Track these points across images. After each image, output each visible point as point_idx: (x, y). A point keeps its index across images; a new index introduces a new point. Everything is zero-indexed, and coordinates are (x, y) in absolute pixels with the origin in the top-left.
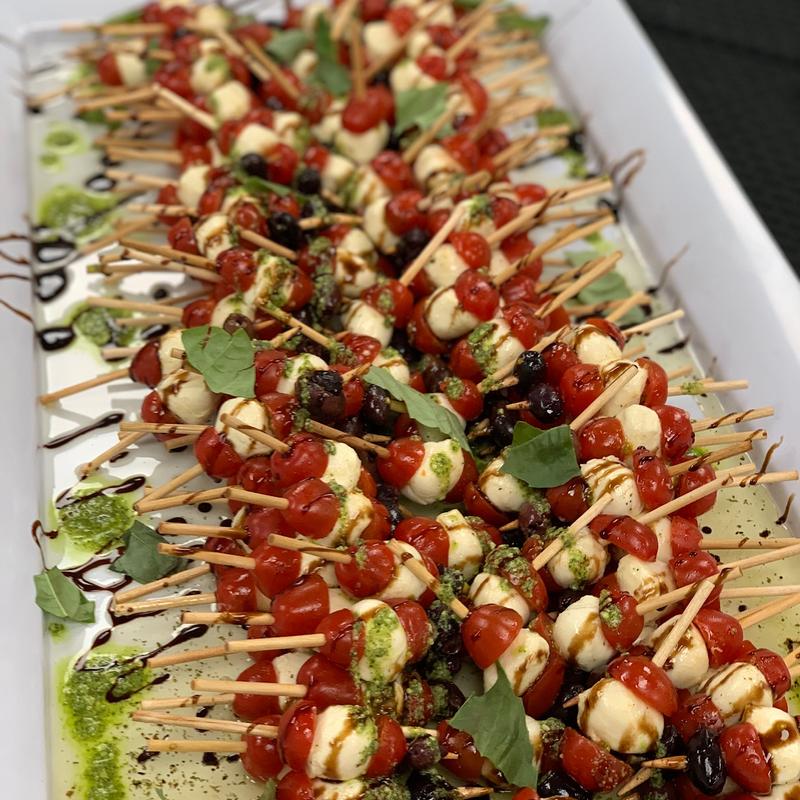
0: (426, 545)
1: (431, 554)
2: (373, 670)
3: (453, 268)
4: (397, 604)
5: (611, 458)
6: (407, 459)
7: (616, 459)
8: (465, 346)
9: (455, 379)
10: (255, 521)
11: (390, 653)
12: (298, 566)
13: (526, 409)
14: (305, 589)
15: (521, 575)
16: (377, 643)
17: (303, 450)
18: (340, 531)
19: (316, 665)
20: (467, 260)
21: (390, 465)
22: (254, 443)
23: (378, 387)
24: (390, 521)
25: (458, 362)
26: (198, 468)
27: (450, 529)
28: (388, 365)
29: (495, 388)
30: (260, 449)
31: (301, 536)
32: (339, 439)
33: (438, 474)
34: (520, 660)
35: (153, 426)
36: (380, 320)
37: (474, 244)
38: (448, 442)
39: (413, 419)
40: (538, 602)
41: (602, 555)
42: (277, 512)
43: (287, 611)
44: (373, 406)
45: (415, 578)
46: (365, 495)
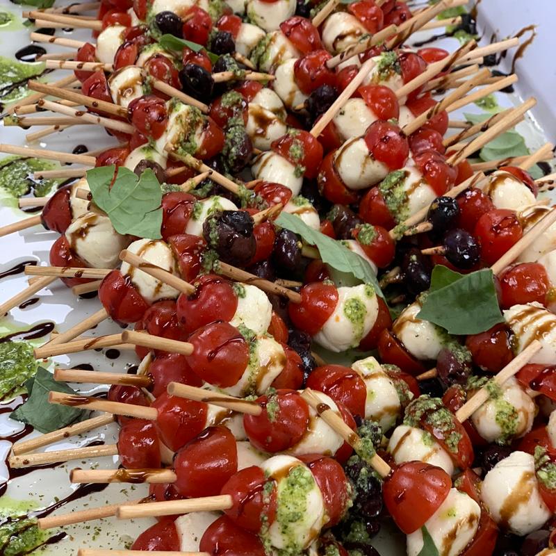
0: (341, 393)
1: (347, 404)
2: (285, 537)
3: (363, 120)
4: (311, 461)
5: (535, 304)
6: (320, 304)
7: (541, 306)
8: (376, 193)
9: (368, 225)
10: (160, 368)
11: (305, 518)
12: (203, 417)
13: (442, 255)
14: (211, 443)
15: (446, 428)
16: (290, 505)
17: (210, 293)
18: (250, 379)
19: (221, 530)
20: (376, 112)
21: (303, 310)
22: (160, 286)
23: (289, 231)
24: (303, 368)
25: (370, 209)
26: (102, 312)
27: (367, 377)
28: (299, 213)
29: (408, 233)
30: (167, 292)
31: (207, 385)
32: (249, 282)
33: (353, 320)
34: (449, 526)
35: (59, 269)
36: (291, 169)
37: (383, 96)
38: (362, 287)
39: (325, 263)
40: (464, 458)
41: (531, 407)
42: (183, 358)
43: (191, 467)
44: (284, 250)
45: (331, 431)
46: (276, 340)
